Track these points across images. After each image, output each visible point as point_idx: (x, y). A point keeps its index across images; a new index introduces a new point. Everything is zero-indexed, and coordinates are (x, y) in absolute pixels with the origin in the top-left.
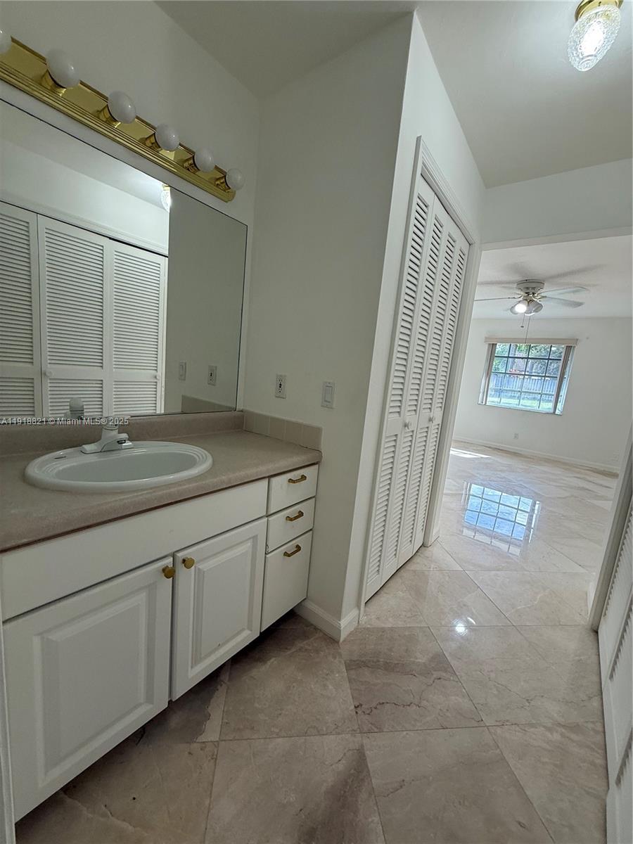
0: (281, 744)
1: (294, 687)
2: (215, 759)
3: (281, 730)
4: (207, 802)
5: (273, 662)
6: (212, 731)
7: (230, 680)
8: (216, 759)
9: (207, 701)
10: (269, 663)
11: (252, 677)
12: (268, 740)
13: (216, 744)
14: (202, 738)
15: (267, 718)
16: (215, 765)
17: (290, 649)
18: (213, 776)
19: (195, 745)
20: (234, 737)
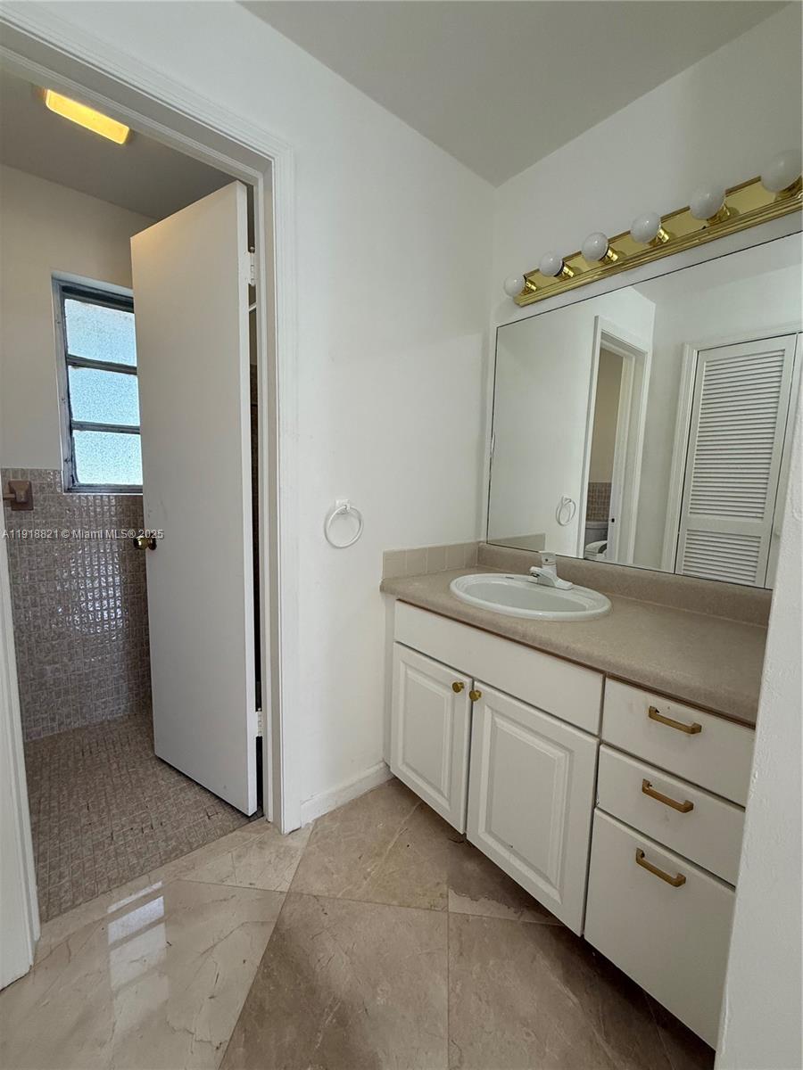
0: (440, 992)
1: (528, 1034)
2: (431, 908)
3: (458, 996)
4: (395, 903)
5: (571, 1000)
6: (458, 904)
7: (525, 924)
8: (431, 910)
9: (492, 896)
10: (567, 991)
11: (534, 958)
12: (446, 974)
13: (445, 909)
14: (451, 893)
15: (474, 976)
16: (424, 909)
17: (608, 1042)
18: (416, 908)
19: (446, 889)
20: (452, 930)
